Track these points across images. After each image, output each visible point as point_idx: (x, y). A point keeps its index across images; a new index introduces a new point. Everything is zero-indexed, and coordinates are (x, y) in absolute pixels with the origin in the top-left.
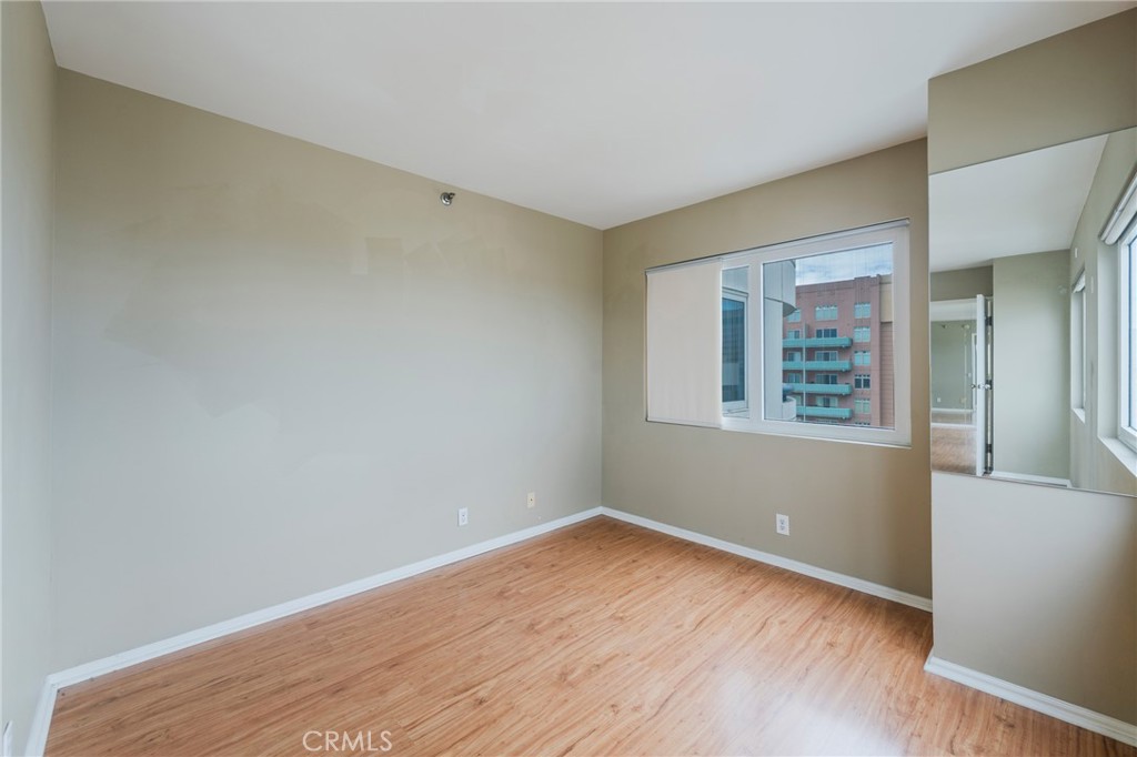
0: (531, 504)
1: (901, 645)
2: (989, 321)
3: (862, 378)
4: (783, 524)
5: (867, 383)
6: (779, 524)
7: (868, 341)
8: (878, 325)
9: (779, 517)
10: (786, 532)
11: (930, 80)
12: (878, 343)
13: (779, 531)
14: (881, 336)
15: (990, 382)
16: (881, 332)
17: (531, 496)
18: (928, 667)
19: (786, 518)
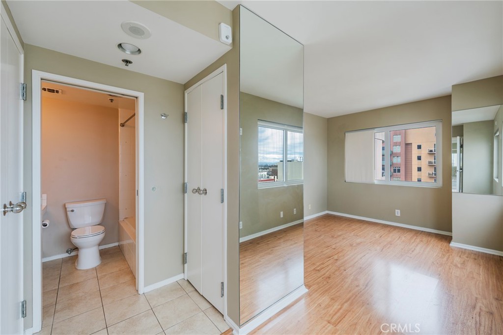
0: (310, 208)
1: (442, 241)
2: (462, 146)
3: (397, 168)
4: (398, 213)
5: (399, 171)
6: (396, 213)
7: (400, 152)
8: (404, 145)
9: (396, 211)
10: (399, 215)
11: (452, 86)
12: (404, 153)
13: (396, 215)
14: (406, 150)
15: (461, 169)
16: (406, 148)
17: (310, 205)
18: (451, 245)
19: (399, 211)
